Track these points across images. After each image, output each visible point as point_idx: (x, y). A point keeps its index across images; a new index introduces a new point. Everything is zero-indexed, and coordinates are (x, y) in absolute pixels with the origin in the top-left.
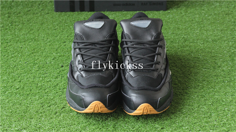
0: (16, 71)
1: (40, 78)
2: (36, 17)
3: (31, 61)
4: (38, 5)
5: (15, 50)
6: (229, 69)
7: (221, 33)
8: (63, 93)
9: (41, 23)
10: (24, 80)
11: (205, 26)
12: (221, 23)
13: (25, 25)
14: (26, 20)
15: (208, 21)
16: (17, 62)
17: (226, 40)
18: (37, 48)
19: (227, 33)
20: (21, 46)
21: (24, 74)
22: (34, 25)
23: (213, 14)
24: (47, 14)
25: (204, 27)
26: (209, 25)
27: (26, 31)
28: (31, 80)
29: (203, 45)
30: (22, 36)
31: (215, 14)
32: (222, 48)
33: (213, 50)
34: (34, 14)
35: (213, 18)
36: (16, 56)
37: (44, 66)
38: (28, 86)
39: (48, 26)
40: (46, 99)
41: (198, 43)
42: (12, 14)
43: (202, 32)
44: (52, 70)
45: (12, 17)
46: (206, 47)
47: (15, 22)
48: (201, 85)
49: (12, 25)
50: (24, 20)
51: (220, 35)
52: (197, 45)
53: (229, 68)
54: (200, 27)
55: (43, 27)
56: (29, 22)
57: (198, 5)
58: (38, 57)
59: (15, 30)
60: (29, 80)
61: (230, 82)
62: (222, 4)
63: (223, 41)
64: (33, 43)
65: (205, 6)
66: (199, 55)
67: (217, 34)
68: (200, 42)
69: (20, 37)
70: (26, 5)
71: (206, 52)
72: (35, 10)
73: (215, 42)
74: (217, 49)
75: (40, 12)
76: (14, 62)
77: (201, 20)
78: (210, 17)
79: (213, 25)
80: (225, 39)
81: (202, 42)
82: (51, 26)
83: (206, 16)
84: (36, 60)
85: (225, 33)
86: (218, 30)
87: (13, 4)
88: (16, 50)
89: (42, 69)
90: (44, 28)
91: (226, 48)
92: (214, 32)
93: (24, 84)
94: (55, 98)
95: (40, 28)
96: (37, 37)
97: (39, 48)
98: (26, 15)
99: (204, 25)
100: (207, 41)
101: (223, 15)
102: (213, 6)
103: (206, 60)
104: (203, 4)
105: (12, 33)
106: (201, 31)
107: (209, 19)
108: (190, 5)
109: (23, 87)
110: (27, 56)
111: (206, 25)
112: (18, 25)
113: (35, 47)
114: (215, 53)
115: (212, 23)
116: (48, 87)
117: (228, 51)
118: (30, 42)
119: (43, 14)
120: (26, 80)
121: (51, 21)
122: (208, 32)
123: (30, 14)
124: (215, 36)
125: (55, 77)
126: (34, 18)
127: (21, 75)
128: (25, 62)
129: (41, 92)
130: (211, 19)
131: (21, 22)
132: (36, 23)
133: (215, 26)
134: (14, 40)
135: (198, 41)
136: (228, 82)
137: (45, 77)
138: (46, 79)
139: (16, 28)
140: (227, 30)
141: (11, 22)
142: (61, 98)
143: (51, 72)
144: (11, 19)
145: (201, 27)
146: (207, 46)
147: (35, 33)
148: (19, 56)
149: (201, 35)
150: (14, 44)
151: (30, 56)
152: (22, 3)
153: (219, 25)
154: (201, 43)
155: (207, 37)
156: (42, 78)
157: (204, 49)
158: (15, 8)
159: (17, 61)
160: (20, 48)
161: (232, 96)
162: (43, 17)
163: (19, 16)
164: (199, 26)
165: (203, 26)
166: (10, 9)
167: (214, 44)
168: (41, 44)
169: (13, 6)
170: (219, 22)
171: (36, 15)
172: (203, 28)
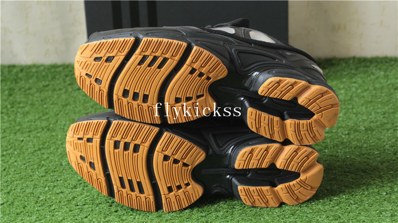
0: (5, 176)
1: (45, 187)
2: (57, 94)
3: (35, 161)
4: (64, 77)
5: (10, 145)
6: (391, 174)
7: (383, 118)
8: (81, 211)
9: (64, 104)
10: (15, 191)
11: (355, 107)
12: (384, 101)
13: (35, 106)
14: (39, 99)
15: (362, 99)
16: (9, 163)
17: (390, 128)
18: (49, 142)
19: (393, 118)
20: (22, 139)
21: (18, 182)
22: (52, 106)
23: (371, 88)
24: (77, 91)
25: (353, 108)
26: (362, 105)
27: (35, 116)
28: (28, 191)
29: (347, 136)
30: (27, 124)
31: (375, 89)
32: (383, 140)
33: (365, 143)
34: (54, 90)
35: (371, 94)
36: (9, 154)
37: (56, 170)
38: (21, 200)
39: (76, 109)
40: (50, 220)
41: (338, 133)
42: (16, 91)
43: (349, 116)
44: (68, 176)
45: (14, 95)
46: (352, 139)
47: (20, 103)
48: (335, 200)
49: (12, 107)
50: (35, 99)
51: (380, 120)
52: (337, 135)
53: (392, 172)
54: (345, 109)
55: (65, 110)
56: (43, 102)
57: (346, 75)
58: (49, 156)
59: (16, 114)
60: (24, 191)
61: (391, 194)
62: (390, 72)
63: (385, 130)
64: (45, 134)
65: (359, 76)
66: (337, 152)
67: (376, 120)
68: (342, 132)
69: (22, 125)
70: (44, 76)
71: (351, 148)
72: (57, 85)
73: (369, 132)
74: (371, 143)
75: (65, 87)
76: (4, 162)
77: (349, 98)
78: (365, 94)
79: (369, 106)
80: (389, 126)
81: (347, 132)
82: (81, 108)
83: (359, 91)
84: (44, 160)
85: (389, 117)
86: (378, 113)
87: (20, 75)
88: (12, 145)
89: (52, 174)
90: (67, 112)
91: (389, 140)
92: (370, 117)
93: (15, 196)
94: (66, 220)
95: (61, 111)
96: (53, 124)
97: (53, 142)
98: (41, 92)
99: (353, 105)
100: (356, 131)
101: (389, 91)
102: (373, 77)
103: (350, 159)
104: (356, 72)
105: (10, 119)
106: (347, 115)
107: (364, 97)
108: (331, 76)
109: (13, 203)
110: (29, 154)
111: (357, 106)
112: (23, 107)
113: (46, 140)
114: (369, 148)
115: (368, 102)
116: (56, 202)
117: (393, 145)
118: (38, 133)
119: (70, 90)
120: (19, 190)
121: (82, 102)
122: (359, 116)
123: (47, 91)
124: (372, 122)
125: (71, 186)
126: (53, 97)
127: (13, 184)
128: (24, 162)
129: (43, 210)
130: (366, 97)
131: (30, 103)
132: (56, 104)
133: (374, 106)
134: (12, 130)
135: (339, 130)
136: (387, 194)
137: (54, 186)
138: (55, 189)
139: (18, 112)
140: (393, 113)
141: (11, 102)
142: (76, 219)
143: (67, 178)
144: (14, 97)
145: (348, 110)
146: (354, 138)
147: (50, 120)
148: (16, 153)
149: (346, 120)
150: (10, 136)
151: (35, 154)
152: (36, 74)
153: (380, 106)
154: (344, 133)
155: (357, 124)
156: (49, 187)
157: (350, 142)
158: (23, 82)
159: (11, 161)
160: (19, 141)
161: (392, 216)
162: (69, 95)
163: (28, 94)
164: (344, 107)
165: (351, 106)
166: (14, 82)
167: (368, 134)
168: (57, 135)
169: (21, 79)
170: (380, 100)
171: (58, 92)
172: (350, 111)
